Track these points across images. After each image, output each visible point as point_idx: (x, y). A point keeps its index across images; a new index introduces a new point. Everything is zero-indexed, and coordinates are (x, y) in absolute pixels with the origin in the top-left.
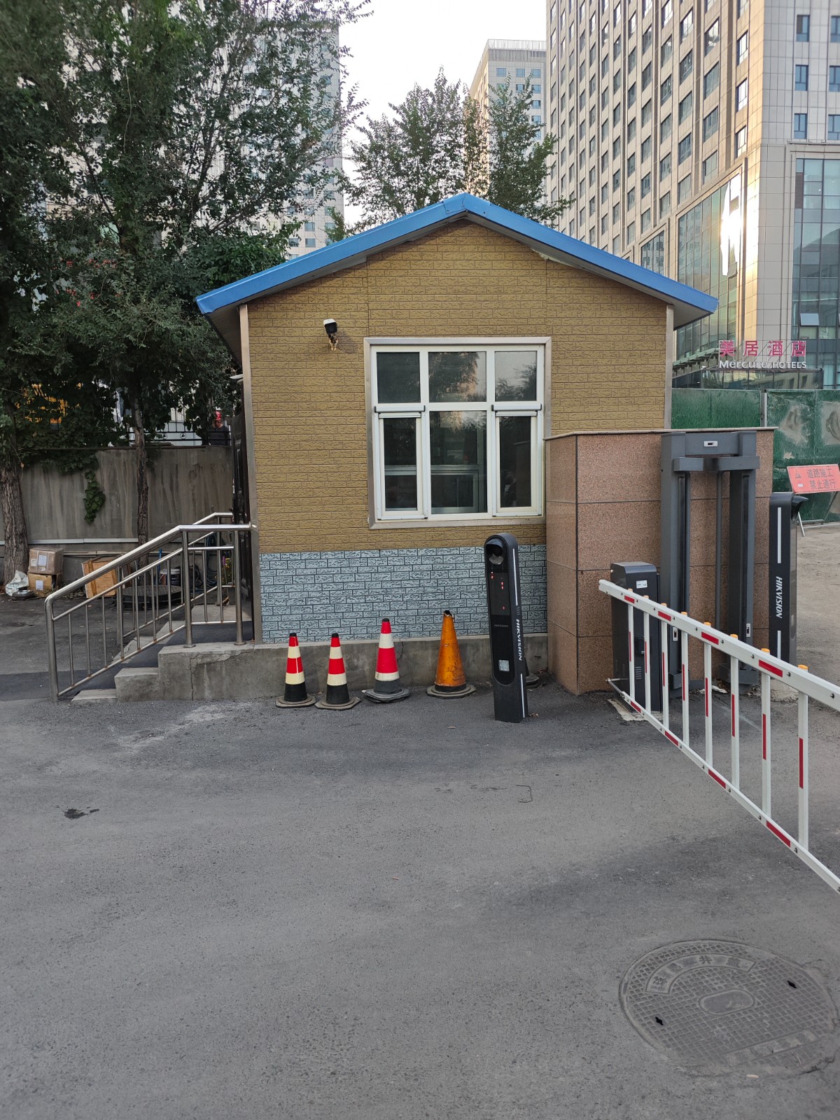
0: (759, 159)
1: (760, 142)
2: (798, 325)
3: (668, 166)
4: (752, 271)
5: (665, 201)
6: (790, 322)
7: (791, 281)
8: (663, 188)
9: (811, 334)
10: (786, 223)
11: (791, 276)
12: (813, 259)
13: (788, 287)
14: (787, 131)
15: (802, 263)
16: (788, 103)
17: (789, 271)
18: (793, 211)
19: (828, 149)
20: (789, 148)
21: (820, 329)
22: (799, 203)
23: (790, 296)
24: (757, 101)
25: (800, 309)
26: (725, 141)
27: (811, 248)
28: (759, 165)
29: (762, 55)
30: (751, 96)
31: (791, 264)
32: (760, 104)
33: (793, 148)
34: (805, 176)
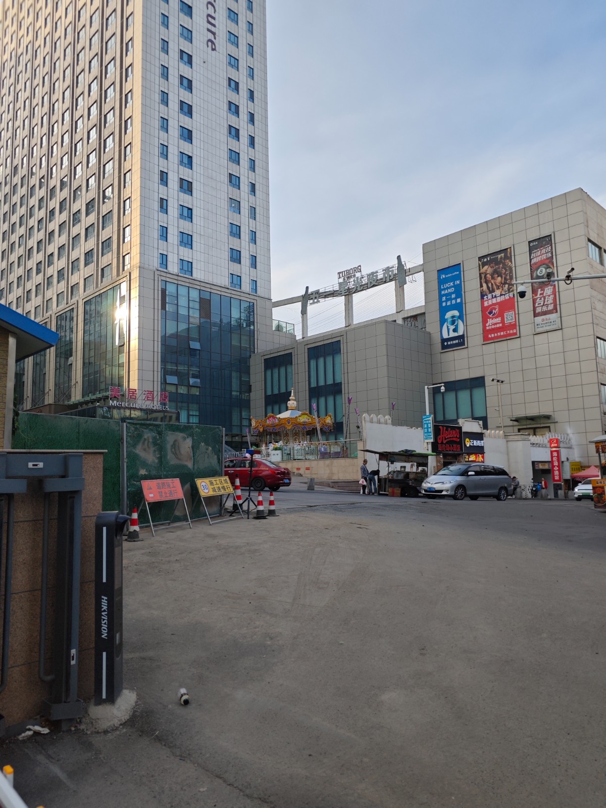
0: (138, 275)
1: (139, 264)
2: (164, 382)
3: (77, 267)
4: (134, 343)
5: (75, 289)
6: (159, 380)
7: (160, 354)
8: (74, 279)
9: (172, 389)
10: (156, 318)
11: (160, 351)
12: (174, 342)
13: (158, 357)
14: (155, 263)
15: (167, 344)
16: (156, 246)
17: (158, 347)
18: (160, 311)
19: (179, 278)
20: (157, 273)
21: (178, 386)
22: (164, 307)
23: (160, 363)
24: (136, 240)
25: (165, 372)
26: (116, 259)
27: (172, 336)
28: (138, 278)
29: (139, 214)
30: (133, 236)
31: (160, 343)
32: (139, 242)
33: (159, 273)
34: (167, 291)
